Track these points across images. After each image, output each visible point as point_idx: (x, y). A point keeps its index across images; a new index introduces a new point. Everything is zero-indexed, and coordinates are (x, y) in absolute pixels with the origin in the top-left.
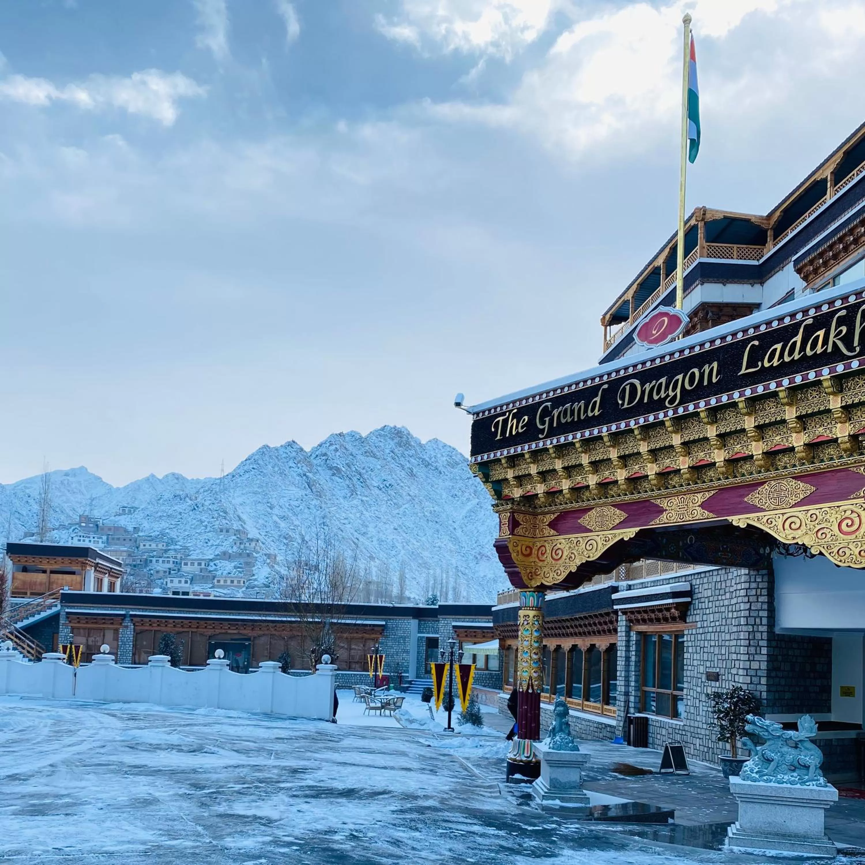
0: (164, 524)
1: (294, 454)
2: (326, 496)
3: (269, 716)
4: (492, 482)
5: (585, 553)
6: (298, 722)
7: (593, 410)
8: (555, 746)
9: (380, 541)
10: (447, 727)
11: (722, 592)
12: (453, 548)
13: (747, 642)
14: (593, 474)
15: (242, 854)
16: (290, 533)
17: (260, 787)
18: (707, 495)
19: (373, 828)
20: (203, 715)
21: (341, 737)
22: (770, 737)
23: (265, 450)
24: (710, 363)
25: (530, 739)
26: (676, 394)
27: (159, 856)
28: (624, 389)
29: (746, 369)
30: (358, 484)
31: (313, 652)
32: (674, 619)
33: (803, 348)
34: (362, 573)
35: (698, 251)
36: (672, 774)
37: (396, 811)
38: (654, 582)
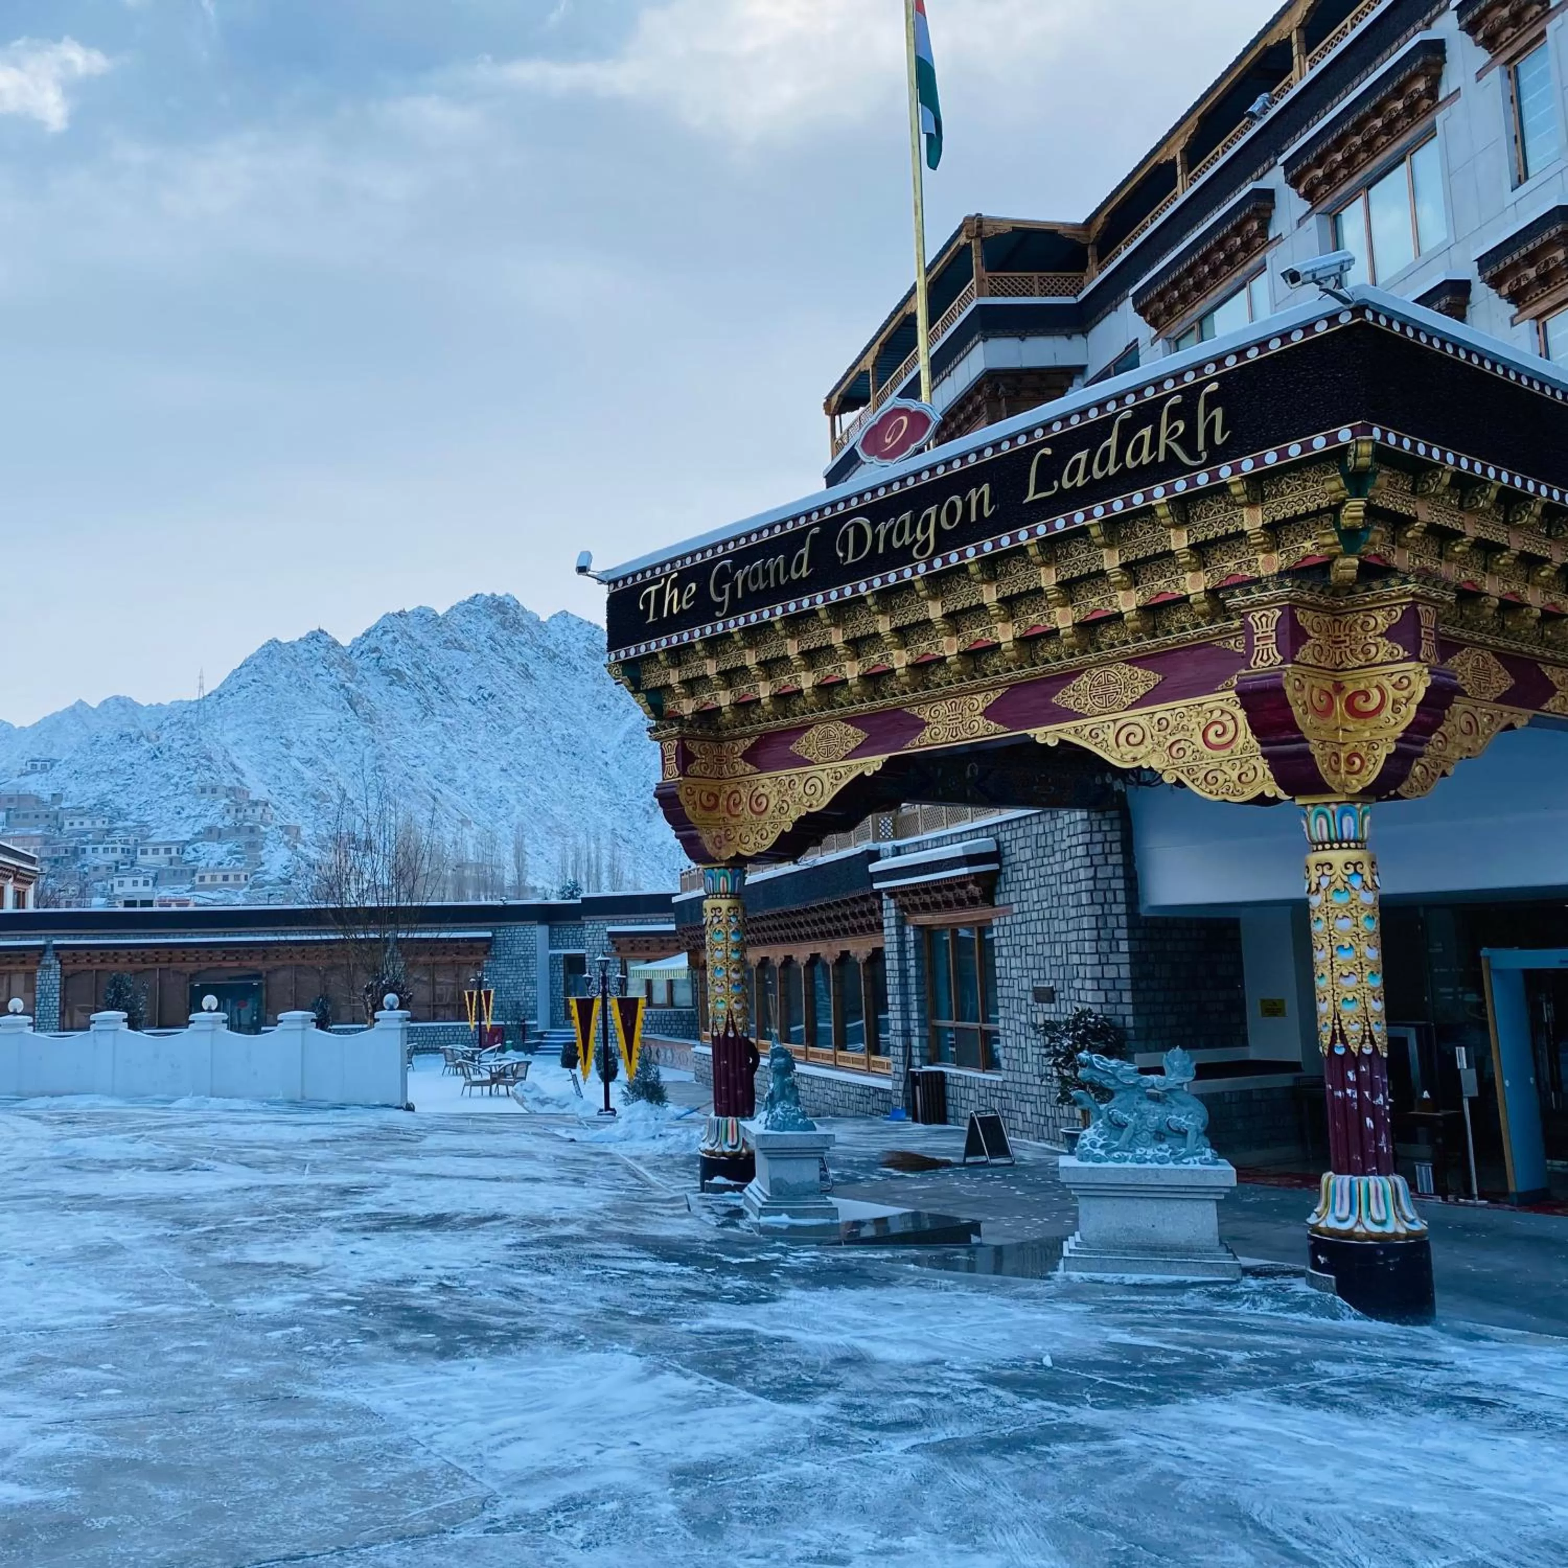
0: (104, 786)
1: (322, 652)
2: (380, 719)
3: (300, 1104)
4: (646, 692)
5: (805, 800)
6: (347, 1112)
7: (798, 568)
8: (775, 1125)
9: (479, 793)
10: (603, 1107)
11: (1048, 851)
12: (606, 797)
13: (1095, 932)
14: (807, 670)
15: (262, 1321)
16: (322, 788)
17: (287, 1219)
18: (993, 696)
19: (475, 1273)
20: (186, 1109)
21: (422, 1133)
22: (1119, 1086)
23: (272, 648)
24: (979, 487)
25: (735, 1115)
26: (928, 539)
27: (130, 1330)
28: (846, 533)
29: (1035, 494)
30: (435, 697)
31: (368, 990)
32: (973, 901)
33: (1120, 457)
34: (449, 850)
35: (975, 286)
36: (984, 1164)
37: (513, 1245)
38: (937, 839)
